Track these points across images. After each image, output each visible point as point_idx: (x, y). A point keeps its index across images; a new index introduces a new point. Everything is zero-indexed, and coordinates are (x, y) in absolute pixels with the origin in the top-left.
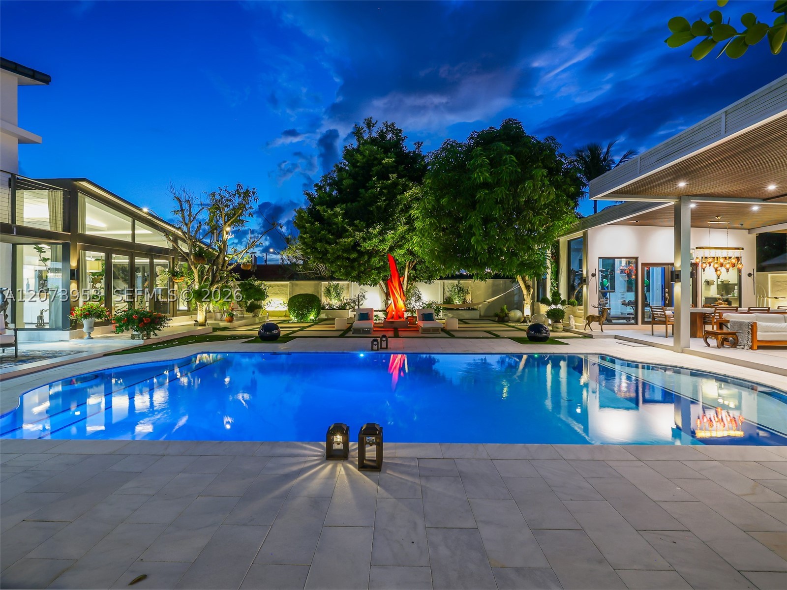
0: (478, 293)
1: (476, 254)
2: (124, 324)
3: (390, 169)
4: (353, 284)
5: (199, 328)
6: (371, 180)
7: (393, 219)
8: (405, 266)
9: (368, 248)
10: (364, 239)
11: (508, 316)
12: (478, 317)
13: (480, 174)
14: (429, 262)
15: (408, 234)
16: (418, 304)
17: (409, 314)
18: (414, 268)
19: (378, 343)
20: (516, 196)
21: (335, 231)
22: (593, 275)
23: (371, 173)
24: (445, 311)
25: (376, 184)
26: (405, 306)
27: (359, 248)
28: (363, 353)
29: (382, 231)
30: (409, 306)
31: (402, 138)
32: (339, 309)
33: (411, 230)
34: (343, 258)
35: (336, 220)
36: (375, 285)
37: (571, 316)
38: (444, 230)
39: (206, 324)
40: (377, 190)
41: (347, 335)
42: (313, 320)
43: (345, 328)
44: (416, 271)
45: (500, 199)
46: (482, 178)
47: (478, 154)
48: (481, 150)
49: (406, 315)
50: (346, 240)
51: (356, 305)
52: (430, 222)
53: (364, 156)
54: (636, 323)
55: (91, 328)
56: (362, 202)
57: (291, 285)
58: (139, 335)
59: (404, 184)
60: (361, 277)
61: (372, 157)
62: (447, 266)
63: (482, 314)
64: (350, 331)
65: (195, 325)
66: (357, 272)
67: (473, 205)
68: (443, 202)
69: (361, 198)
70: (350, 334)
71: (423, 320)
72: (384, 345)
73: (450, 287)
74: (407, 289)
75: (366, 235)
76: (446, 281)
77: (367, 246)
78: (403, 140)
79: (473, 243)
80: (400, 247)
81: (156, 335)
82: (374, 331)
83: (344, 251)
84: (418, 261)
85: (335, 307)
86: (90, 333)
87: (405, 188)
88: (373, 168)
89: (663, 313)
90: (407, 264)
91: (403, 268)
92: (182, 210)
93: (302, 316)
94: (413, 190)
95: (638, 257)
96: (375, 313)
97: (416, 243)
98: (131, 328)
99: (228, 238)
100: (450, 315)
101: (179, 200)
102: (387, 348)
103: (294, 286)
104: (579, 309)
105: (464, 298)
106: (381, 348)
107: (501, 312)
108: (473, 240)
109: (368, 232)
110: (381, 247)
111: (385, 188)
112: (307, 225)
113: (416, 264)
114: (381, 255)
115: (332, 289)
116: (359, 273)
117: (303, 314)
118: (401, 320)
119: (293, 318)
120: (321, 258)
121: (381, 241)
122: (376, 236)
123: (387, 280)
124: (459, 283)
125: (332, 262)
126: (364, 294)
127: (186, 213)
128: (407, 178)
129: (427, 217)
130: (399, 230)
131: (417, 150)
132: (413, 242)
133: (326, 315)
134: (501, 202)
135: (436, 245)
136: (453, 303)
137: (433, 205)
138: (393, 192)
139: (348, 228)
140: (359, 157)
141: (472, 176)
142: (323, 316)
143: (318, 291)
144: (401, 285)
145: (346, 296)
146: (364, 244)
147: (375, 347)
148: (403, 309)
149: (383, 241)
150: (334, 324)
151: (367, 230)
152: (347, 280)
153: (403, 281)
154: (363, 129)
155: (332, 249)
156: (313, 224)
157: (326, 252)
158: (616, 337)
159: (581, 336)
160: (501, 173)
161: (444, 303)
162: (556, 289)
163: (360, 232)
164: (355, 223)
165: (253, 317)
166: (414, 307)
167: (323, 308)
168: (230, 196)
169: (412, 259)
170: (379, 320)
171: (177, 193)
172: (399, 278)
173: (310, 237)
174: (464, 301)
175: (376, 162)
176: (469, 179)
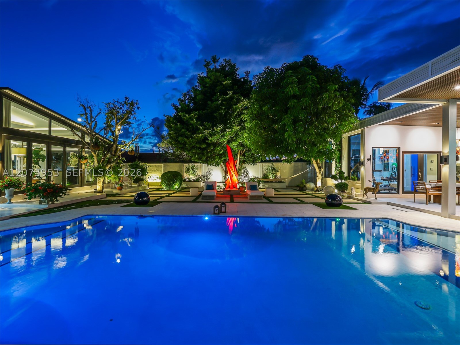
0: (285, 171)
1: (288, 144)
2: (33, 193)
3: (228, 88)
4: (204, 165)
5: (98, 194)
6: (215, 95)
7: (230, 122)
8: (238, 153)
9: (213, 141)
10: (211, 135)
11: (306, 187)
12: (285, 187)
13: (291, 89)
14: (254, 151)
15: (240, 132)
16: (246, 178)
17: (241, 185)
18: (244, 155)
19: (219, 208)
20: (316, 104)
21: (191, 129)
22: (368, 160)
23: (215, 91)
24: (263, 183)
25: (218, 98)
26: (238, 180)
27: (207, 141)
28: (208, 217)
29: (222, 130)
30: (241, 180)
31: (236, 69)
32: (195, 181)
33: (242, 129)
34: (196, 147)
35: (192, 122)
36: (218, 165)
37: (353, 188)
38: (264, 129)
39: (103, 191)
40: (219, 102)
41: (198, 200)
42: (177, 188)
43: (197, 195)
44: (245, 157)
45: (305, 107)
46: (292, 92)
47: (290, 75)
48: (291, 72)
49: (239, 185)
50: (198, 135)
51: (205, 179)
52: (256, 123)
53: (211, 80)
54: (398, 193)
55: (11, 196)
56: (209, 110)
57: (164, 166)
58: (45, 201)
59: (237, 98)
60: (208, 160)
61: (217, 80)
62: (267, 153)
63: (287, 185)
64: (200, 197)
65: (95, 192)
66: (205, 157)
67: (286, 111)
68: (264, 109)
69: (209, 107)
70: (200, 199)
71: (250, 190)
72: (223, 210)
73: (266, 167)
74: (239, 168)
75: (212, 132)
76: (264, 164)
77: (213, 139)
78: (237, 71)
79: (286, 136)
80: (235, 140)
81: (58, 201)
82: (217, 197)
83: (197, 143)
84: (246, 150)
85: (192, 180)
86: (10, 200)
87: (238, 101)
88: (217, 87)
89: (424, 187)
90: (239, 152)
91: (237, 155)
92: (86, 114)
93: (170, 186)
94: (243, 103)
95: (400, 147)
96: (218, 184)
97: (245, 137)
98: (38, 196)
99: (119, 133)
100: (267, 186)
101: (84, 106)
102: (225, 212)
103: (166, 166)
104: (357, 183)
105: (275, 174)
106: (221, 212)
107: (301, 184)
108: (286, 135)
109: (213, 130)
110: (222, 140)
111: (225, 101)
112: (172, 125)
113: (245, 152)
114: (222, 146)
115: (190, 168)
116: (207, 158)
117: (170, 184)
118: (235, 189)
119: (164, 187)
120: (182, 148)
121: (222, 136)
122: (218, 133)
123: (226, 162)
124: (272, 165)
125: (190, 150)
126: (211, 172)
127: (89, 116)
128: (239, 94)
129: (253, 120)
130: (234, 129)
131: (246, 77)
132: (244, 137)
133: (186, 185)
134: (306, 108)
135: (260, 139)
136: (268, 178)
137: (257, 111)
138: (230, 103)
139: (200, 127)
140: (208, 80)
141: (285, 90)
142: (184, 186)
143: (181, 170)
144: (235, 165)
145: (199, 173)
146: (210, 138)
147: (217, 212)
148: (237, 182)
149: (223, 136)
150: (190, 192)
151: (213, 129)
152: (199, 162)
153: (237, 163)
154: (210, 62)
155: (189, 142)
156: (176, 124)
157: (185, 144)
158: (388, 203)
159: (362, 202)
160: (306, 88)
161: (263, 178)
162: (340, 169)
163: (208, 130)
164: (204, 124)
165: (138, 186)
166: (244, 181)
167: (184, 181)
168: (121, 105)
169: (242, 149)
170: (220, 189)
171: (83, 102)
172: (234, 161)
173: (175, 133)
174: (276, 177)
175: (219, 84)
176: (283, 92)
